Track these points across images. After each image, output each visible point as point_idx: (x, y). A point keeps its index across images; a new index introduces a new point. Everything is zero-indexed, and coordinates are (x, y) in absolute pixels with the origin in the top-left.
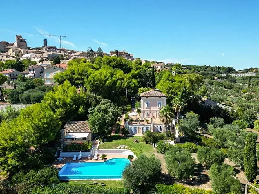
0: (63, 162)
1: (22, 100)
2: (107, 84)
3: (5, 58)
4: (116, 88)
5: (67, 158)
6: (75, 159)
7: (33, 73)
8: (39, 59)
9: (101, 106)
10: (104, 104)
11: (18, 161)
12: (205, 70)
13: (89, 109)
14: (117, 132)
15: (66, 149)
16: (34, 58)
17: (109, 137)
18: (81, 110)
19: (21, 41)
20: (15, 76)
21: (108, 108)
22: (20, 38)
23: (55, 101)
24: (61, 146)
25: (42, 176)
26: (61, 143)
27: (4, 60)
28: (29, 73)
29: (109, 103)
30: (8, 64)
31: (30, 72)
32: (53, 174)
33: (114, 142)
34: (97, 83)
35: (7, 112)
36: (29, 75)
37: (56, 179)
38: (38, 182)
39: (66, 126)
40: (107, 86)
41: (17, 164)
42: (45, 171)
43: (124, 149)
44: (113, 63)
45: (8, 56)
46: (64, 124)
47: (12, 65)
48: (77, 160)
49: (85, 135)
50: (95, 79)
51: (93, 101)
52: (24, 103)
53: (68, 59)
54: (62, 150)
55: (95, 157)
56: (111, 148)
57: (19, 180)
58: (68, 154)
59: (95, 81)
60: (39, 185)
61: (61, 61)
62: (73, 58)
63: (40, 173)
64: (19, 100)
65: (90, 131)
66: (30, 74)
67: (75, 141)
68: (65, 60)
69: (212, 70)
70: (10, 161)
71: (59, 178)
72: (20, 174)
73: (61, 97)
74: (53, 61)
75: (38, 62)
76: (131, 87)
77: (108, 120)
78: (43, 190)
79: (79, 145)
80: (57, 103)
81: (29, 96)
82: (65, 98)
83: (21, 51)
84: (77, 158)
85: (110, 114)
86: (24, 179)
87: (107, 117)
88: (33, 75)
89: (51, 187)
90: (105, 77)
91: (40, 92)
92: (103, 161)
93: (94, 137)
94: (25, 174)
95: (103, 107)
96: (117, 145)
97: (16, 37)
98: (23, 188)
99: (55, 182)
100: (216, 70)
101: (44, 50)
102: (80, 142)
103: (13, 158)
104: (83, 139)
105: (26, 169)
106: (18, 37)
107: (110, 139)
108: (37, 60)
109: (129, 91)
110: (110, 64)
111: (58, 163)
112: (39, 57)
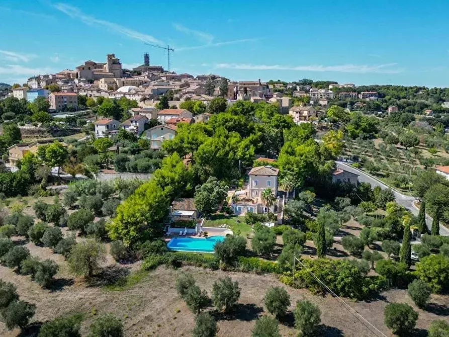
0: (170, 237)
1: (129, 169)
2: (217, 155)
3: (95, 93)
4: (227, 160)
5: (174, 233)
6: (181, 234)
7: (135, 125)
8: (140, 97)
9: (207, 185)
10: (210, 182)
11: (137, 233)
12: (415, 94)
13: (196, 187)
14: (223, 210)
15: (173, 225)
16: (134, 94)
17: (214, 216)
18: (188, 187)
19: (114, 63)
20: (113, 127)
21: (214, 186)
22: (113, 58)
23: (163, 177)
24: (169, 222)
25: (155, 246)
26: (169, 220)
27: (95, 96)
28: (130, 126)
29: (215, 182)
30: (103, 108)
31: (131, 124)
32: (163, 245)
33: (218, 221)
34: (206, 156)
35: (117, 184)
36: (130, 127)
37: (165, 249)
38: (152, 250)
39: (173, 203)
40: (218, 158)
41: (137, 235)
42: (157, 243)
43: (225, 228)
44: (230, 124)
45: (99, 91)
46: (172, 200)
47: (108, 109)
48: (183, 236)
49: (191, 213)
50: (205, 151)
51: (202, 174)
52: (130, 172)
53: (178, 99)
54: (170, 226)
55: (199, 234)
56: (213, 226)
57: (138, 248)
58: (175, 230)
59: (205, 153)
60: (153, 252)
61: (168, 102)
62: (185, 97)
63: (153, 243)
64: (126, 169)
65: (196, 209)
66: (132, 127)
67: (181, 218)
68: (175, 100)
69: (428, 94)
70: (131, 233)
71: (168, 248)
72: (139, 243)
73: (170, 174)
74: (159, 102)
75: (138, 102)
76: (246, 159)
77: (213, 199)
78: (156, 256)
79: (185, 222)
80: (166, 180)
81: (136, 165)
82: (173, 174)
83: (115, 82)
84: (183, 234)
85: (215, 193)
86: (142, 247)
87: (212, 197)
88: (136, 128)
89: (161, 255)
90: (216, 147)
91: (147, 159)
92: (204, 238)
93: (200, 215)
94: (143, 243)
95: (209, 185)
96: (219, 224)
97: (107, 57)
98: (141, 254)
99: (165, 251)
100: (435, 96)
101: (146, 77)
102: (186, 219)
103: (133, 230)
104: (189, 216)
105: (143, 240)
106: (110, 57)
107: (214, 218)
108: (137, 98)
109: (243, 163)
110: (226, 124)
111: (167, 237)
112: (140, 93)
